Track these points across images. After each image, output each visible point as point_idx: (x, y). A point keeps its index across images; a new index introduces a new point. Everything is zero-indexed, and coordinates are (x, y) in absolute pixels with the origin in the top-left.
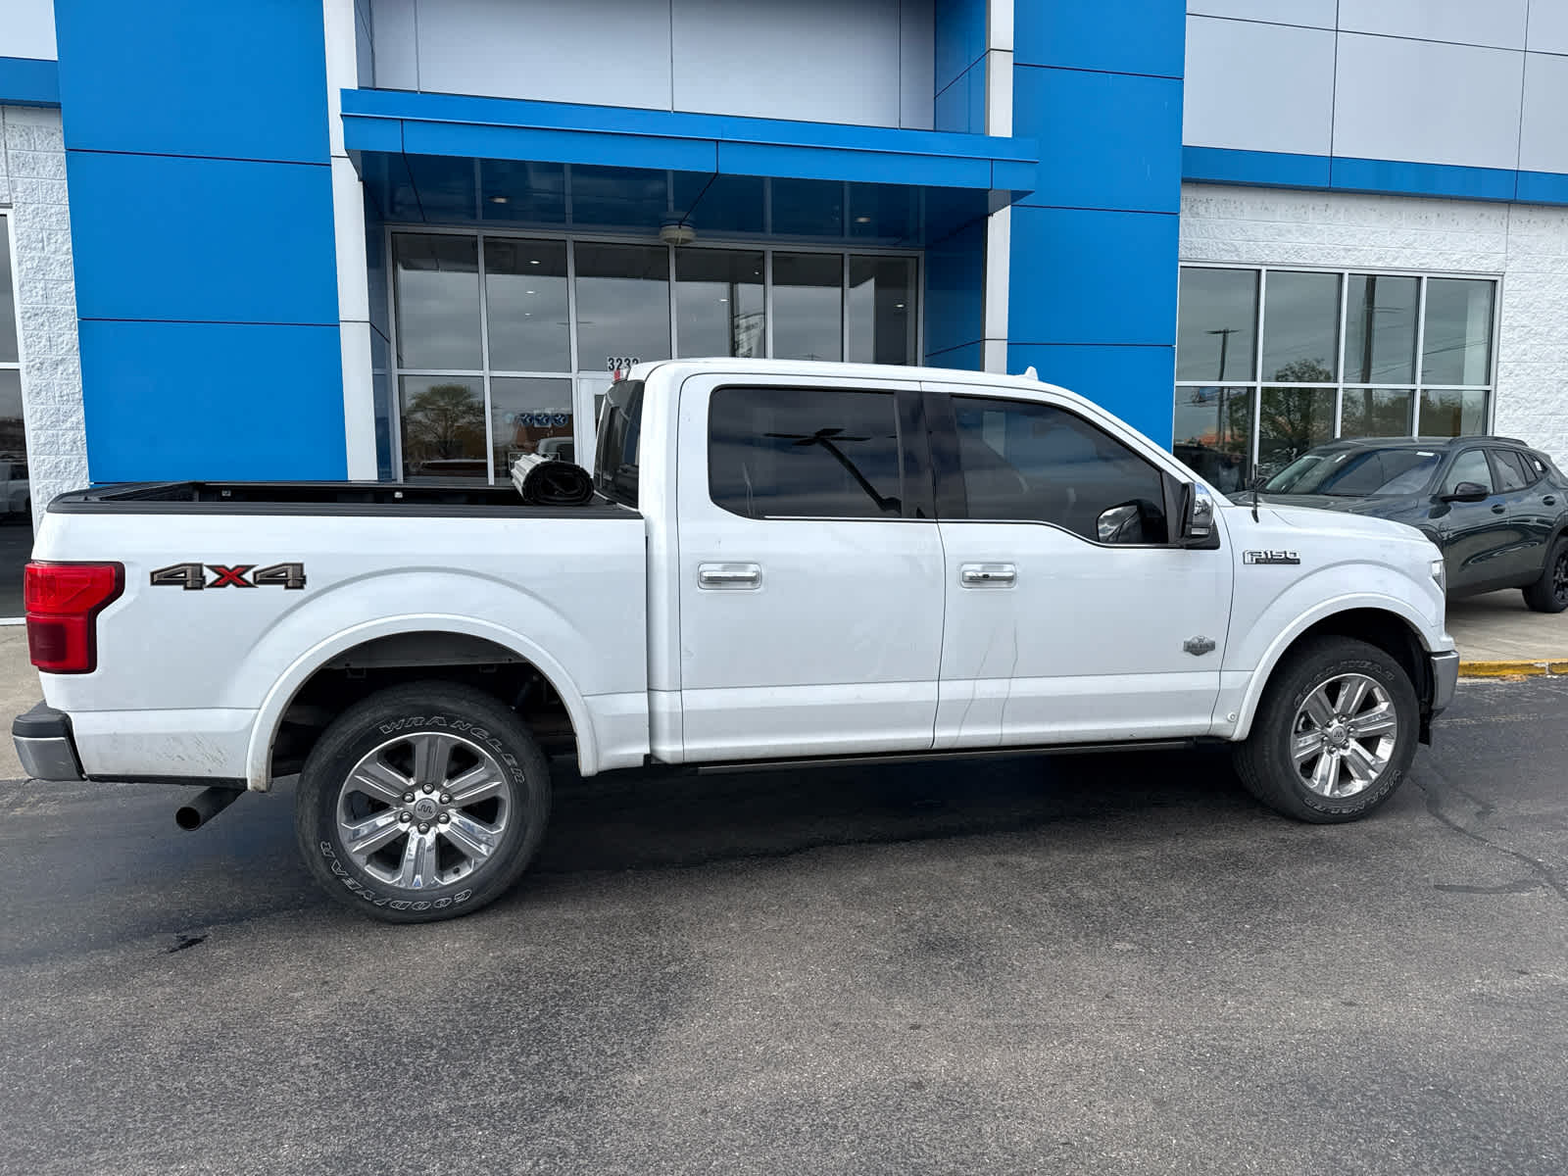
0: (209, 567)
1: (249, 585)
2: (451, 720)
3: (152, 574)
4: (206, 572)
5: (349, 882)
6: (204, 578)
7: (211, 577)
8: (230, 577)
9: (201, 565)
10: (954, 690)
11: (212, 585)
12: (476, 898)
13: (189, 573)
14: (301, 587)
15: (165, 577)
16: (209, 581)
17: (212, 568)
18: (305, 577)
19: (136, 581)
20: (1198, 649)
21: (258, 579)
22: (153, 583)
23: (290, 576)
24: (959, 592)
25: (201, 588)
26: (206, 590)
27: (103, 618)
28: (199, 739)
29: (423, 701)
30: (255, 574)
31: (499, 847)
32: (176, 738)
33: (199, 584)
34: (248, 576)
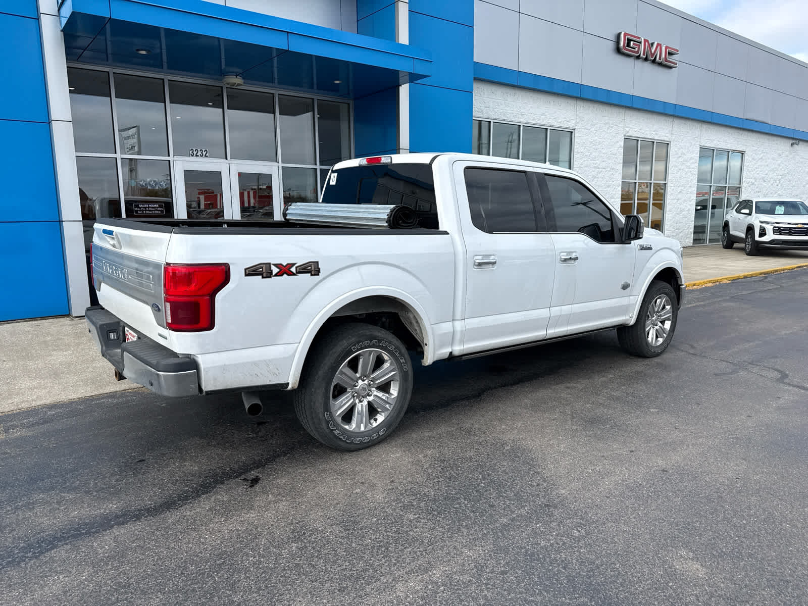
0: (273, 265)
1: (294, 274)
2: (380, 341)
3: (246, 270)
4: (273, 268)
5: (337, 432)
6: (272, 271)
7: (275, 270)
8: (285, 270)
9: (269, 264)
10: (555, 311)
11: (276, 275)
12: (388, 431)
13: (264, 268)
14: (318, 275)
15: (252, 272)
16: (274, 273)
17: (275, 265)
18: (319, 269)
19: (236, 274)
20: (625, 287)
21: (298, 271)
22: (246, 275)
23: (312, 269)
24: (559, 265)
25: (270, 277)
26: (273, 278)
27: (219, 297)
28: (267, 363)
29: (368, 333)
30: (296, 268)
31: (395, 405)
32: (256, 364)
33: (269, 275)
34: (293, 270)
